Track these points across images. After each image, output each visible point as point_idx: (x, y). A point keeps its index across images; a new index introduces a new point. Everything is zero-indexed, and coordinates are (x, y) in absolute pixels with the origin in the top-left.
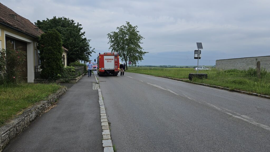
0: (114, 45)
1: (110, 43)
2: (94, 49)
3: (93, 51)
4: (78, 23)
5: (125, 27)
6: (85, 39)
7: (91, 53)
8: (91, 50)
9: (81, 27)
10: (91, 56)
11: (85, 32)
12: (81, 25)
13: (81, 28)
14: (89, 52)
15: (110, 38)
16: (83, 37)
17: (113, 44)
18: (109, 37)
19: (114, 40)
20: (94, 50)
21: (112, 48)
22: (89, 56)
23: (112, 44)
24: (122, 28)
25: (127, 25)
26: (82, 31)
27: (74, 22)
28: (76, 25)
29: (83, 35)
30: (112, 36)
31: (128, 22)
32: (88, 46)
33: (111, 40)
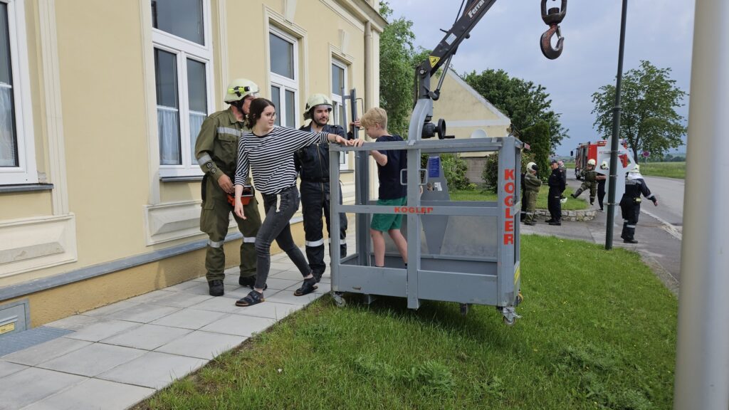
0: (607, 115)
1: (597, 112)
2: (568, 130)
3: (565, 135)
4: (540, 86)
5: (636, 73)
6: (551, 114)
7: (561, 138)
8: (561, 132)
9: (545, 92)
10: (560, 144)
11: (551, 101)
12: (544, 88)
13: (546, 94)
14: (557, 138)
15: (598, 102)
16: (546, 111)
17: (604, 113)
18: (596, 100)
19: (607, 105)
20: (567, 134)
21: (601, 122)
22: (557, 144)
23: (600, 114)
24: (628, 75)
25: (642, 69)
26: (546, 100)
27: (533, 86)
28: (535, 90)
29: (548, 106)
30: (604, 96)
31: (646, 60)
32: (558, 126)
33: (601, 105)
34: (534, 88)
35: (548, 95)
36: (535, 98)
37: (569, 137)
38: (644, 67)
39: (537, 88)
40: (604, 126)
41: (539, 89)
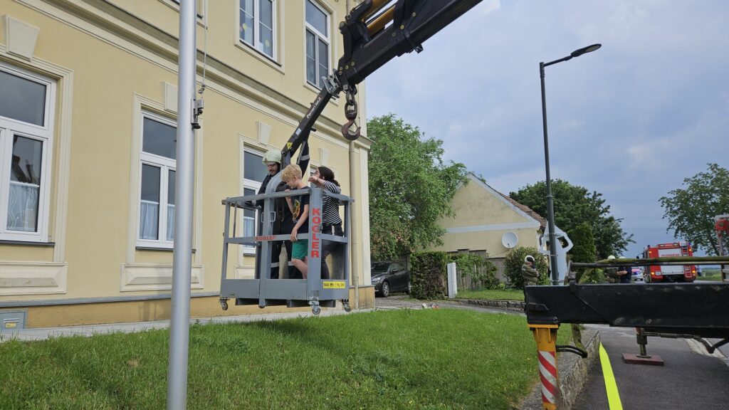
0: (680, 219)
1: (668, 217)
2: (632, 235)
3: (629, 241)
4: (595, 192)
5: (705, 176)
6: (611, 219)
7: (626, 244)
8: (625, 238)
9: (602, 198)
10: (626, 250)
11: (609, 206)
12: (600, 195)
13: (602, 200)
14: (622, 243)
15: (667, 207)
16: (606, 216)
17: (677, 217)
18: (666, 205)
19: (679, 209)
20: (632, 239)
21: (676, 227)
22: (622, 250)
23: (673, 219)
24: (697, 178)
25: (710, 172)
26: (604, 206)
27: (587, 193)
28: (591, 197)
29: (606, 211)
30: (673, 201)
31: (713, 163)
32: (620, 231)
33: (671, 209)
34: (588, 194)
35: (604, 201)
36: (592, 204)
37: (634, 242)
38: (712, 169)
39: (593, 194)
40: (680, 232)
41: (595, 195)
